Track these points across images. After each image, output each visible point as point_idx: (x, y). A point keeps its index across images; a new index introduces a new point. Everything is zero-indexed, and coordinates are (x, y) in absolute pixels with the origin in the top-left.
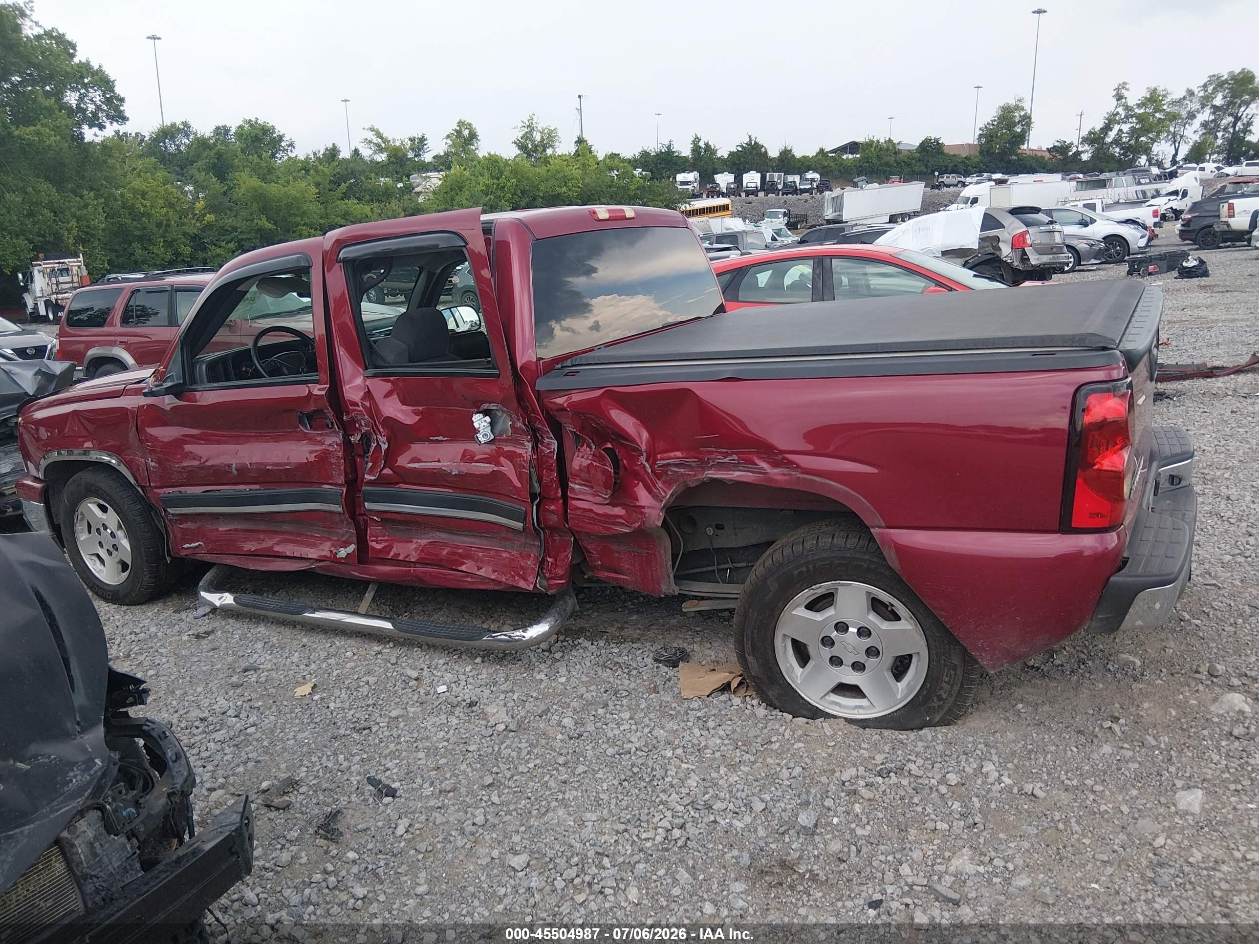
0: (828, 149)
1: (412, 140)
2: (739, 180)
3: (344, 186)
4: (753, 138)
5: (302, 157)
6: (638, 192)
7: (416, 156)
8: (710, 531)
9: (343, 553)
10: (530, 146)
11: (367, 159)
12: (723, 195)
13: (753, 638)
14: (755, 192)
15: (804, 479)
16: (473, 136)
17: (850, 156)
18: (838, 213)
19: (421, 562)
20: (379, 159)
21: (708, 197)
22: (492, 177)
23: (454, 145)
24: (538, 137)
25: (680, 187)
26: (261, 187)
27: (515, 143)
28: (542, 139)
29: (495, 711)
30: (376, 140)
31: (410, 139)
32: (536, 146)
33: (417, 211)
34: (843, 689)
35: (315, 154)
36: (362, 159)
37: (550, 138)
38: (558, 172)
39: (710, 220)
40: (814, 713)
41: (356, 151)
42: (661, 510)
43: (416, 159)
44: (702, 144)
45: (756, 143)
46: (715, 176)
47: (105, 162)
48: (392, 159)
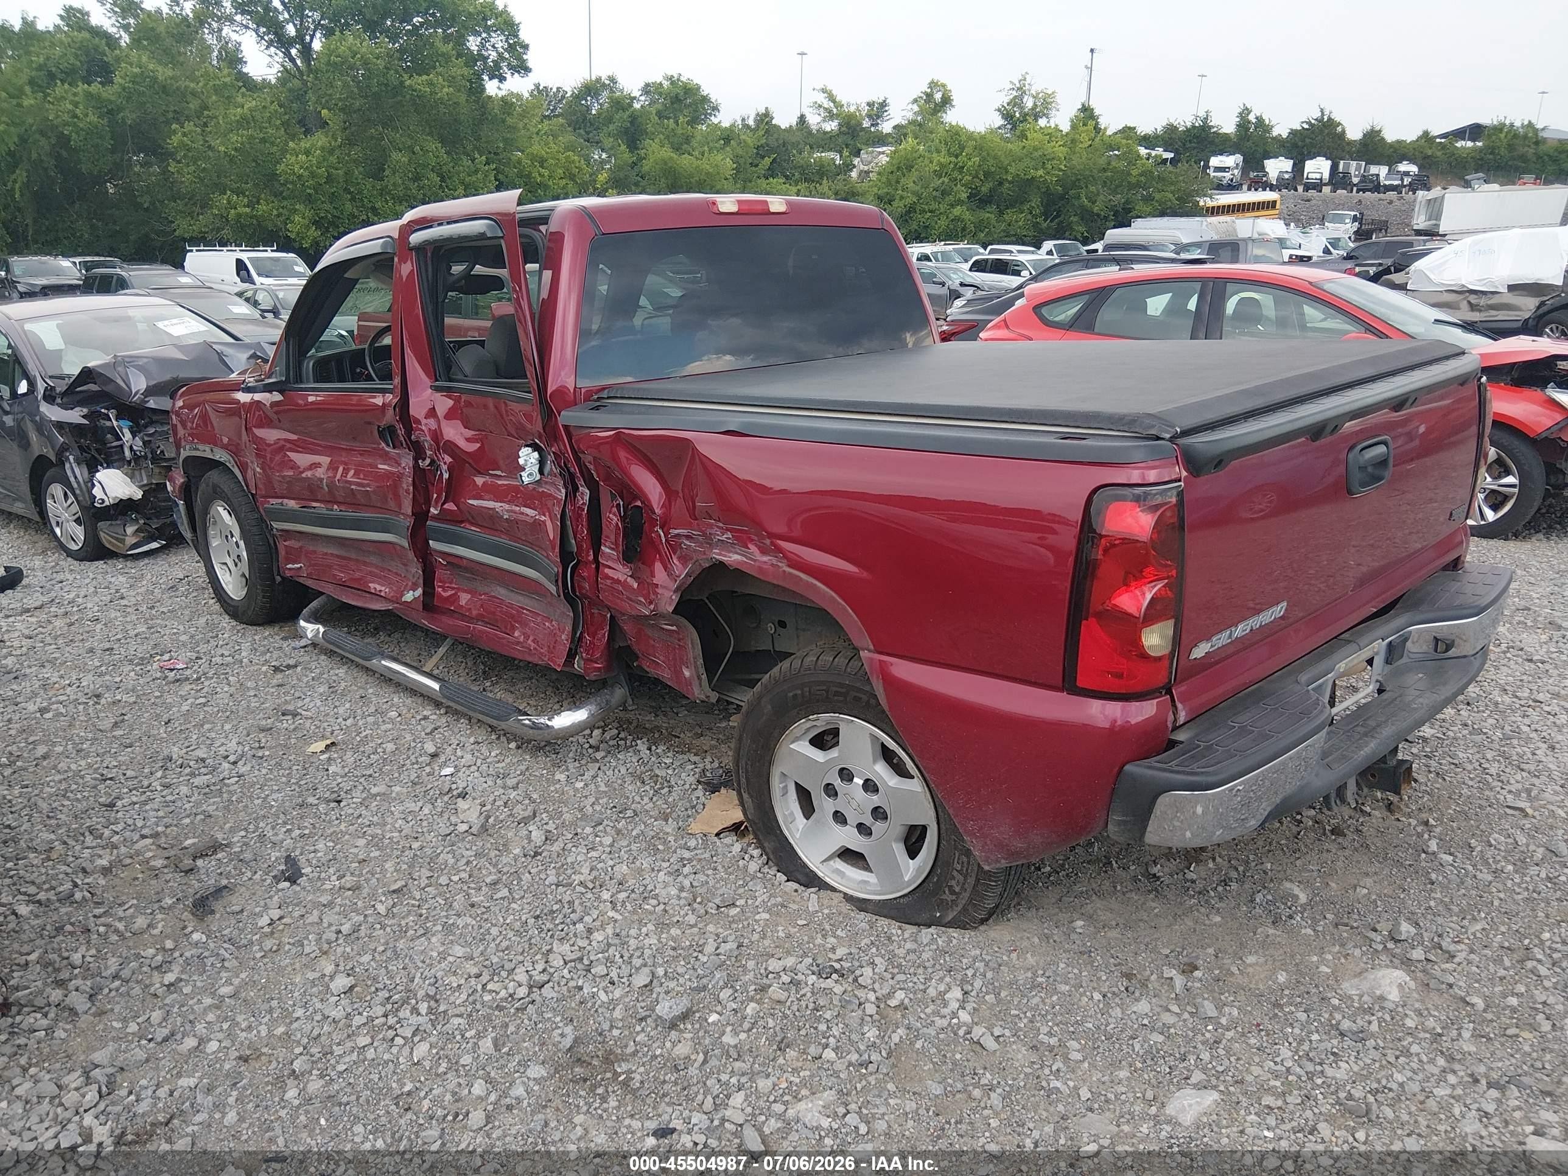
0: (1435, 131)
1: (870, 104)
2: (1298, 168)
3: (767, 161)
4: (1327, 113)
5: (726, 124)
6: (1142, 179)
7: (872, 125)
8: (771, 628)
9: (409, 596)
10: (1017, 115)
11: (814, 128)
12: (1272, 188)
13: (747, 771)
14: (1318, 186)
15: (790, 574)
16: (946, 101)
17: (1470, 144)
18: (1434, 222)
19: (480, 618)
20: (828, 129)
21: (1249, 189)
22: (950, 154)
23: (921, 112)
24: (1029, 103)
25: (1212, 174)
26: (671, 158)
27: (999, 110)
28: (1035, 105)
29: (466, 807)
30: (827, 104)
31: (869, 104)
32: (1026, 114)
33: (851, 195)
34: (848, 855)
35: (743, 120)
36: (808, 127)
37: (1045, 105)
38: (1036, 149)
39: (1237, 221)
40: (810, 880)
41: (802, 118)
42: (675, 591)
43: (873, 129)
44: (1252, 118)
45: (1330, 119)
46: (1266, 162)
47: (504, 121)
48: (844, 129)
